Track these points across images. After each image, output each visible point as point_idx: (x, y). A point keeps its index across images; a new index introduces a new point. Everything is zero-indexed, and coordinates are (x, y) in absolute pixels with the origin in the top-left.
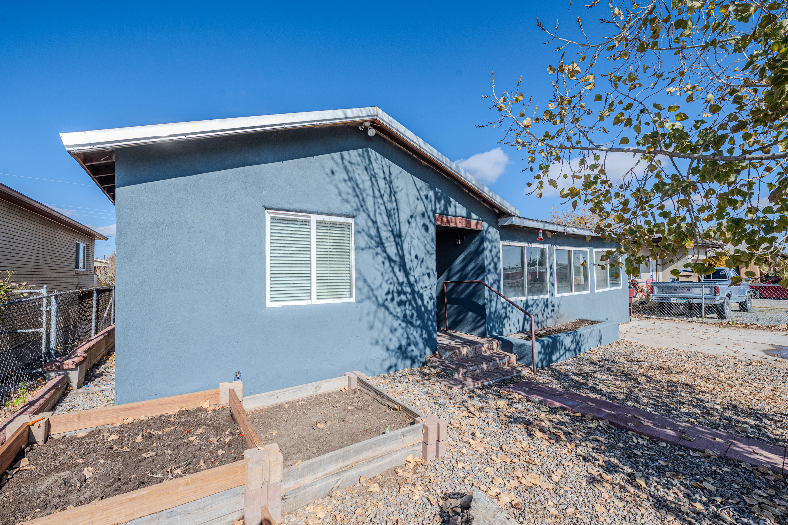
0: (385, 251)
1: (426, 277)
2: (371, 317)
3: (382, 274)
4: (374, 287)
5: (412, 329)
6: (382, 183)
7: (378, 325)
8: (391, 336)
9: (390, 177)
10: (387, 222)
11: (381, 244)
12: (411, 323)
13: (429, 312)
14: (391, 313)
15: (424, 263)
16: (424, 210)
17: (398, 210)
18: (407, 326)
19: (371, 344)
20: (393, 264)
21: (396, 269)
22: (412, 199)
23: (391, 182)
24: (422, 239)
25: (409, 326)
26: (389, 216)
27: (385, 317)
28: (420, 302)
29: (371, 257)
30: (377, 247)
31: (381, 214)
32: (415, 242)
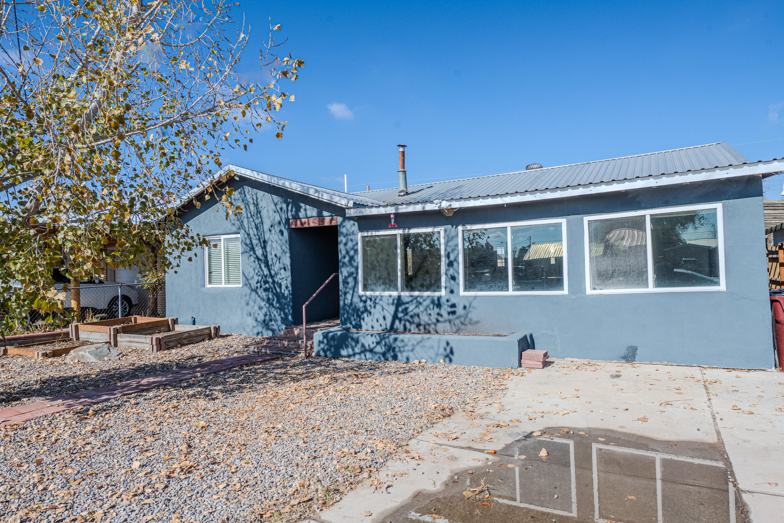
0: (255, 253)
1: (283, 270)
2: (248, 297)
3: (254, 270)
4: (249, 278)
5: (273, 309)
6: (252, 207)
7: (251, 303)
8: (259, 312)
9: (257, 201)
10: (256, 233)
11: (253, 249)
12: (272, 304)
13: (286, 298)
14: (259, 296)
15: (281, 261)
16: (279, 219)
17: (262, 223)
18: (269, 307)
19: (247, 315)
20: (260, 262)
21: (263, 266)
22: (271, 213)
23: (258, 204)
24: (279, 241)
25: (271, 306)
26: (257, 228)
27: (256, 299)
28: (278, 290)
29: (247, 258)
30: (250, 251)
31: (252, 228)
32: (274, 245)
